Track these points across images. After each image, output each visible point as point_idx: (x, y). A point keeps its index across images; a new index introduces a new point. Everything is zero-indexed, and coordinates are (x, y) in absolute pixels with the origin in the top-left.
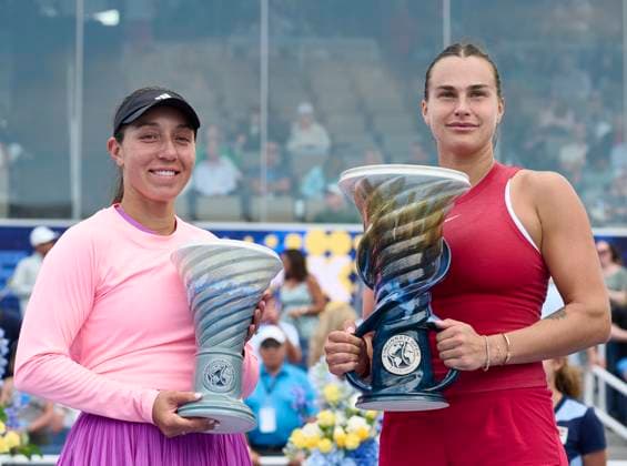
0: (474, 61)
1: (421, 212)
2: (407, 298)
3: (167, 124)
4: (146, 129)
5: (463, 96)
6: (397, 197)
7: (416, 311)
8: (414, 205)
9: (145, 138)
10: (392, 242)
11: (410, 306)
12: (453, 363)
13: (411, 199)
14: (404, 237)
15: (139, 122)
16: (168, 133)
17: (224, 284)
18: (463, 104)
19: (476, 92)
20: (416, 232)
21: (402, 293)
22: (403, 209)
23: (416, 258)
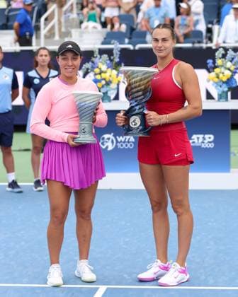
0: (164, 30)
1: (141, 80)
2: (136, 105)
3: (70, 55)
4: (64, 57)
5: (160, 41)
6: (134, 76)
7: (140, 109)
8: (139, 78)
9: (64, 59)
10: (132, 89)
11: (137, 108)
12: (150, 124)
13: (137, 76)
14: (136, 87)
15: (62, 54)
16: (70, 58)
17: (83, 104)
18: (160, 44)
19: (164, 40)
20: (139, 86)
21: (135, 104)
22: (136, 79)
23: (140, 93)
